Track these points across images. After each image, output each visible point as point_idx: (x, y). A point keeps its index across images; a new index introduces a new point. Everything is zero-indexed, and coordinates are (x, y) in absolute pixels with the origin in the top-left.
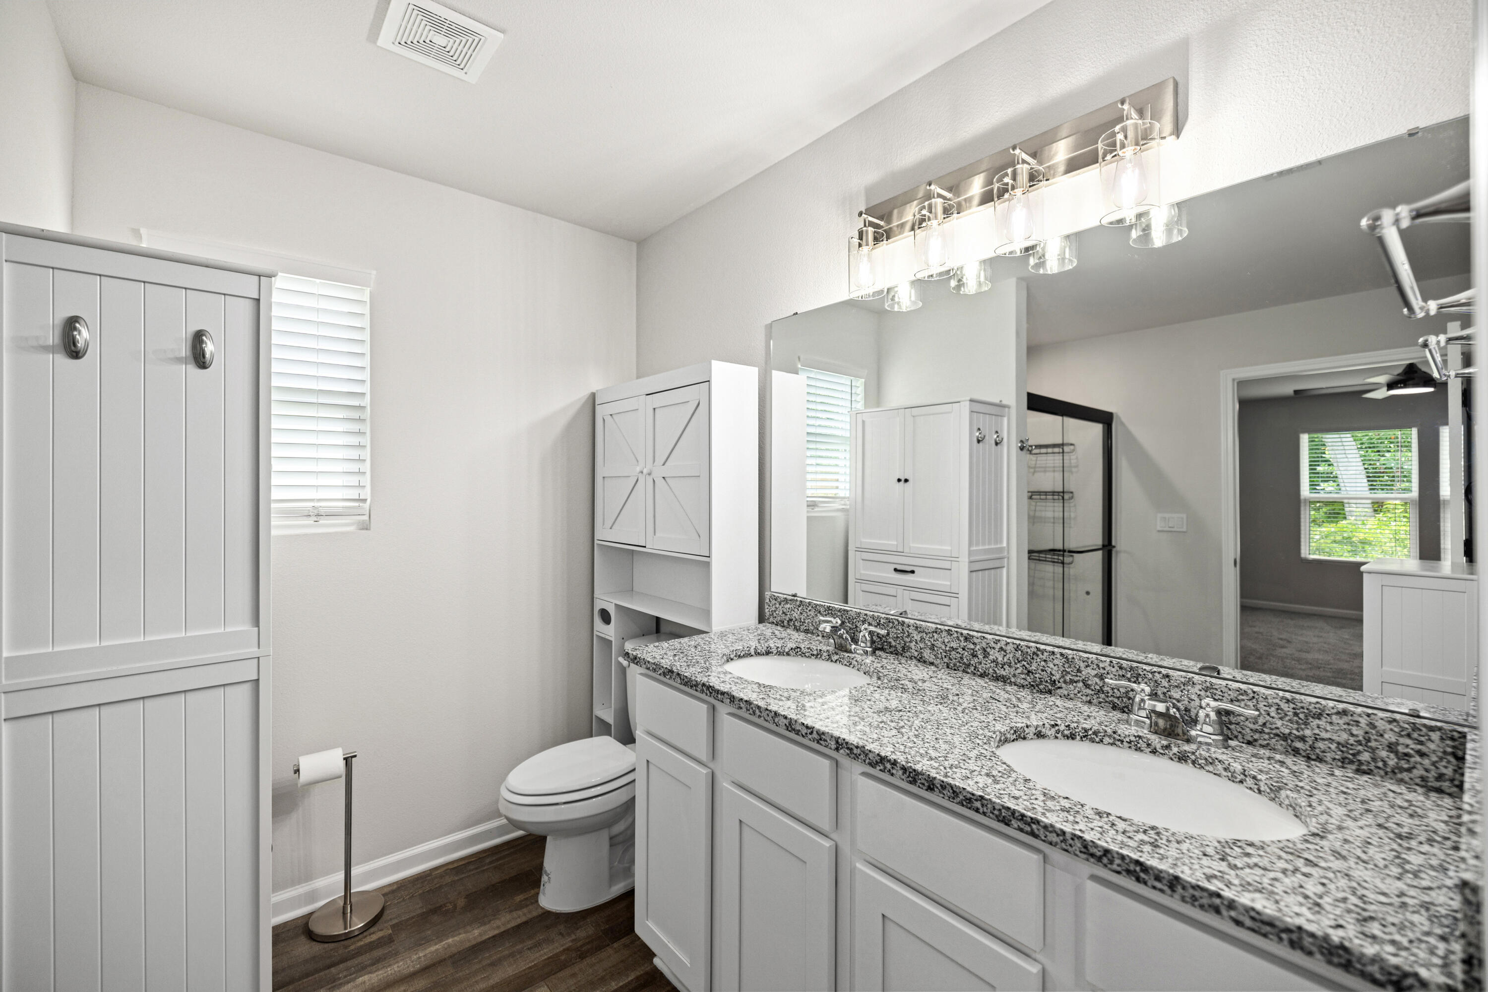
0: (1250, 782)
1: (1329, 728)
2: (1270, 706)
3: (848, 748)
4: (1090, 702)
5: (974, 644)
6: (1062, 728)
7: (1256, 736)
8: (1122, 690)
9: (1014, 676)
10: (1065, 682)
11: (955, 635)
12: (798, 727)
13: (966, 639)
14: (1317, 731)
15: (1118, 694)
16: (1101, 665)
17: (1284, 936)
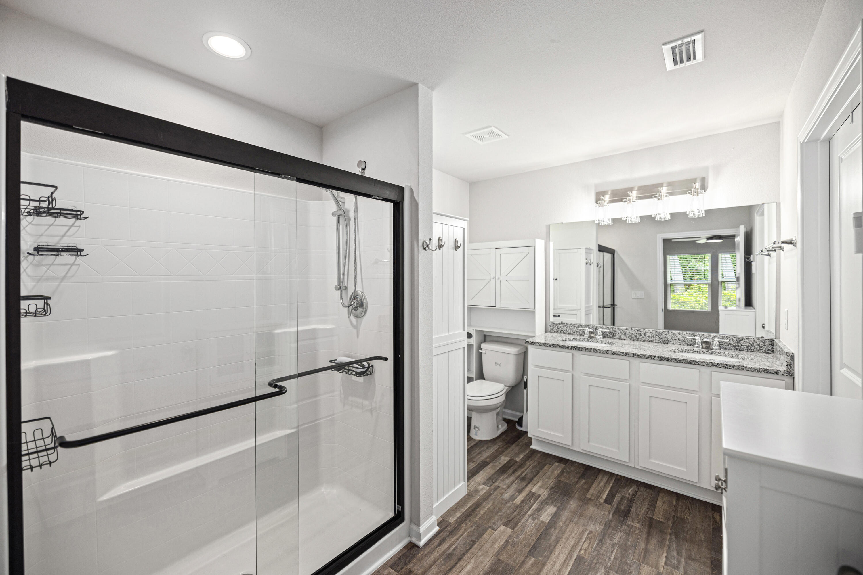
0: (730, 355)
1: (744, 342)
2: (730, 339)
3: (638, 355)
4: (680, 344)
5: (641, 332)
6: (680, 349)
7: (727, 347)
8: (690, 340)
9: (655, 340)
10: (672, 340)
11: (634, 330)
12: (617, 353)
13: (638, 331)
14: (742, 344)
15: (689, 341)
16: (684, 334)
17: (756, 370)
